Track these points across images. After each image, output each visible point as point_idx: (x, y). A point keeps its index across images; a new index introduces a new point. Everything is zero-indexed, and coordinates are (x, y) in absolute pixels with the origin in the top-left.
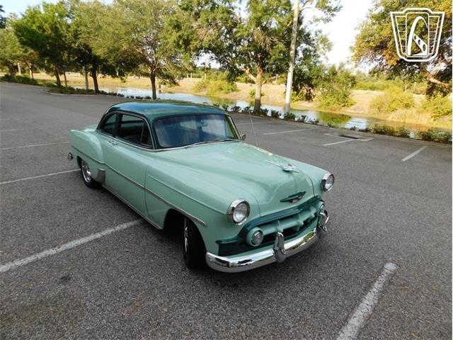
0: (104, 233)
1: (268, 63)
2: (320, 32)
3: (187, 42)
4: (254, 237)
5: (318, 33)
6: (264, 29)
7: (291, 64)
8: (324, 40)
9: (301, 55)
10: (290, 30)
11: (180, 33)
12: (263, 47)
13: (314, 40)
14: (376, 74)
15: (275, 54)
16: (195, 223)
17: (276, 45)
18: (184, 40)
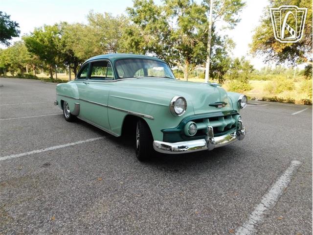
0: (77, 143)
1: (192, 57)
2: (227, 36)
3: (137, 44)
4: (189, 128)
5: (226, 37)
6: (189, 34)
7: (208, 57)
8: (230, 42)
9: (214, 52)
10: (206, 35)
11: (132, 38)
12: (189, 45)
13: (223, 41)
14: (267, 62)
15: (197, 51)
16: (144, 118)
17: (197, 44)
18: (135, 42)
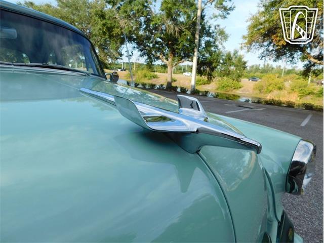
1: (177, 48)
2: (218, 26)
3: (110, 29)
5: (217, 27)
6: (174, 20)
7: (196, 50)
8: (222, 33)
9: (203, 45)
10: (194, 24)
12: (173, 34)
13: (213, 32)
14: (263, 58)
15: (183, 41)
17: (183, 32)
18: (107, 27)
